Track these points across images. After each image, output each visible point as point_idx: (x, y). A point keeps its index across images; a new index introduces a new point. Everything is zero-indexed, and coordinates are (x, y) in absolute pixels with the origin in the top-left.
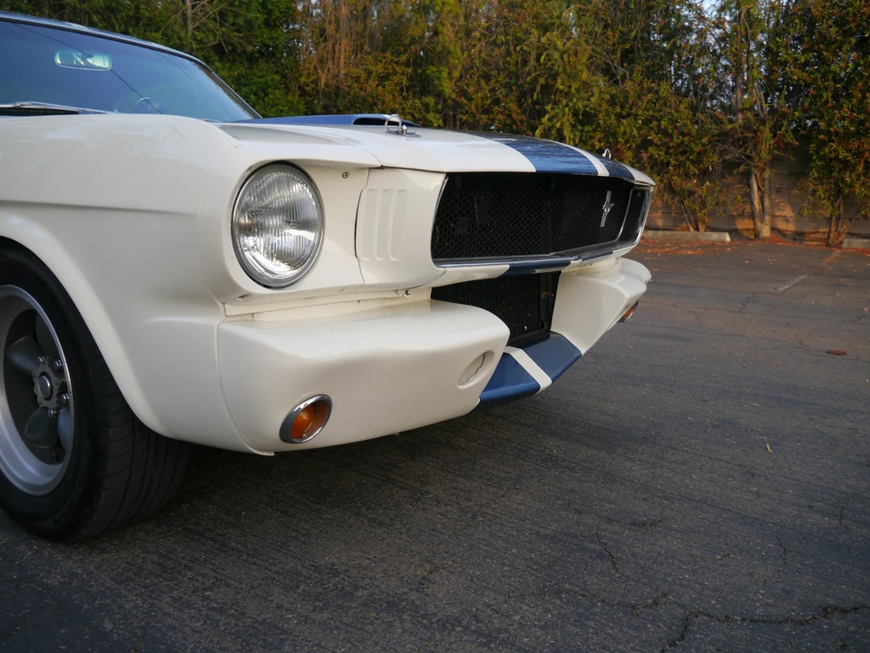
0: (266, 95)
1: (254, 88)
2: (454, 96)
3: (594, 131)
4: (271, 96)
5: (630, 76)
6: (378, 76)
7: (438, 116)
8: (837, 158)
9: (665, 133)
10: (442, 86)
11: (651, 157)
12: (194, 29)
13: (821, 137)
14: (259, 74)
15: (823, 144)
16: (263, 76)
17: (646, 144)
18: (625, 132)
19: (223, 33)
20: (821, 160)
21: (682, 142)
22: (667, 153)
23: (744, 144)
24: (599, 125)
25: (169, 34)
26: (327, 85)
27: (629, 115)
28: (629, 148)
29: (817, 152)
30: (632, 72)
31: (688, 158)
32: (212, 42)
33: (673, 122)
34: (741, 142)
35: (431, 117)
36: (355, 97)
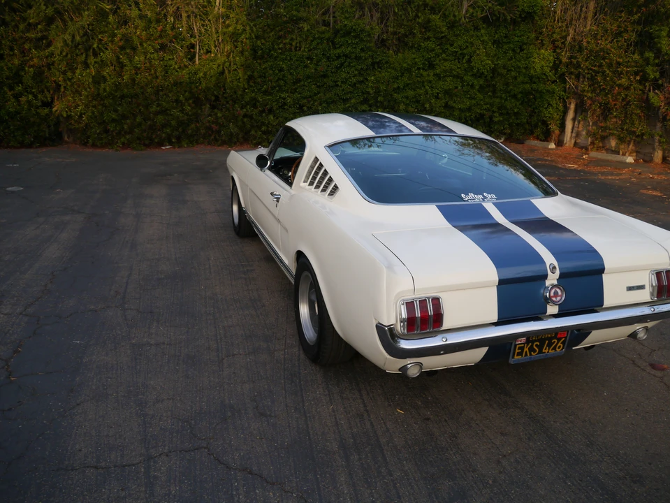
0: (522, 50)
1: (512, 46)
4: (525, 52)
6: (612, 33)
12: (469, 6)
14: (519, 34)
16: (522, 35)
19: (490, 8)
25: (447, 13)
26: (574, 39)
32: (480, 15)
35: (649, 70)
36: (591, 51)
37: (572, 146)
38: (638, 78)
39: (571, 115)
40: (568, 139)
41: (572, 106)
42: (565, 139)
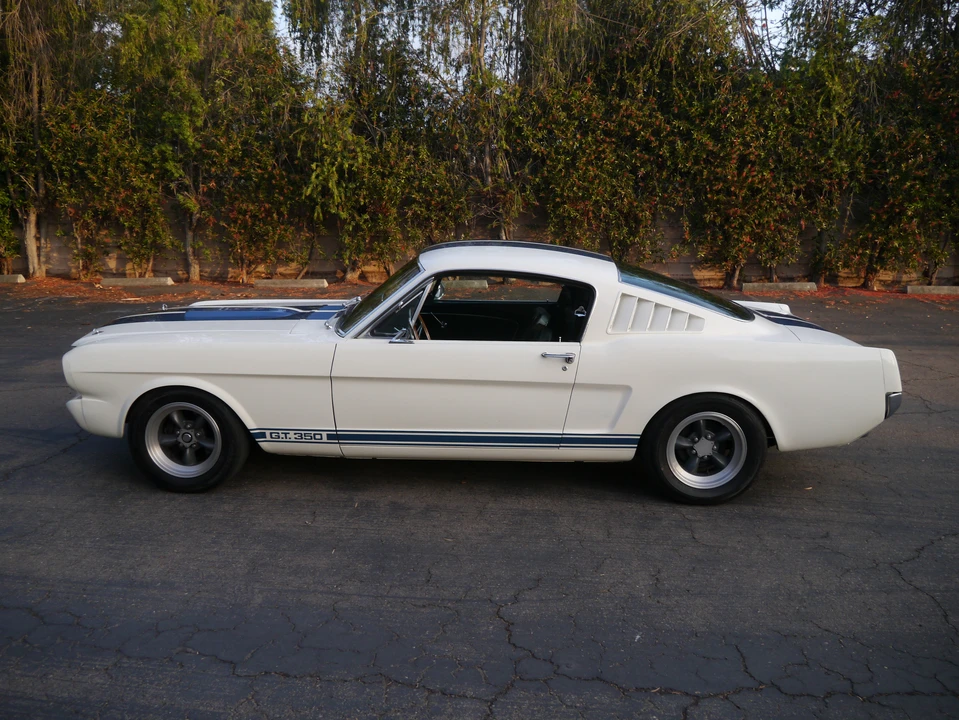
2: (198, 146)
3: (359, 188)
5: (389, 137)
6: (94, 116)
7: (178, 165)
8: (569, 218)
9: (425, 191)
10: (183, 135)
11: (415, 213)
13: (558, 200)
15: (557, 206)
17: (408, 201)
18: (389, 191)
20: (556, 217)
21: (443, 201)
22: (428, 209)
23: (494, 204)
24: (363, 183)
27: (391, 174)
28: (393, 206)
29: (554, 212)
30: (389, 133)
31: (447, 215)
33: (433, 181)
34: (493, 202)
35: (170, 166)
36: (65, 139)
37: (44, 275)
38: (152, 176)
39: (31, 231)
40: (36, 265)
41: (33, 218)
42: (31, 267)
